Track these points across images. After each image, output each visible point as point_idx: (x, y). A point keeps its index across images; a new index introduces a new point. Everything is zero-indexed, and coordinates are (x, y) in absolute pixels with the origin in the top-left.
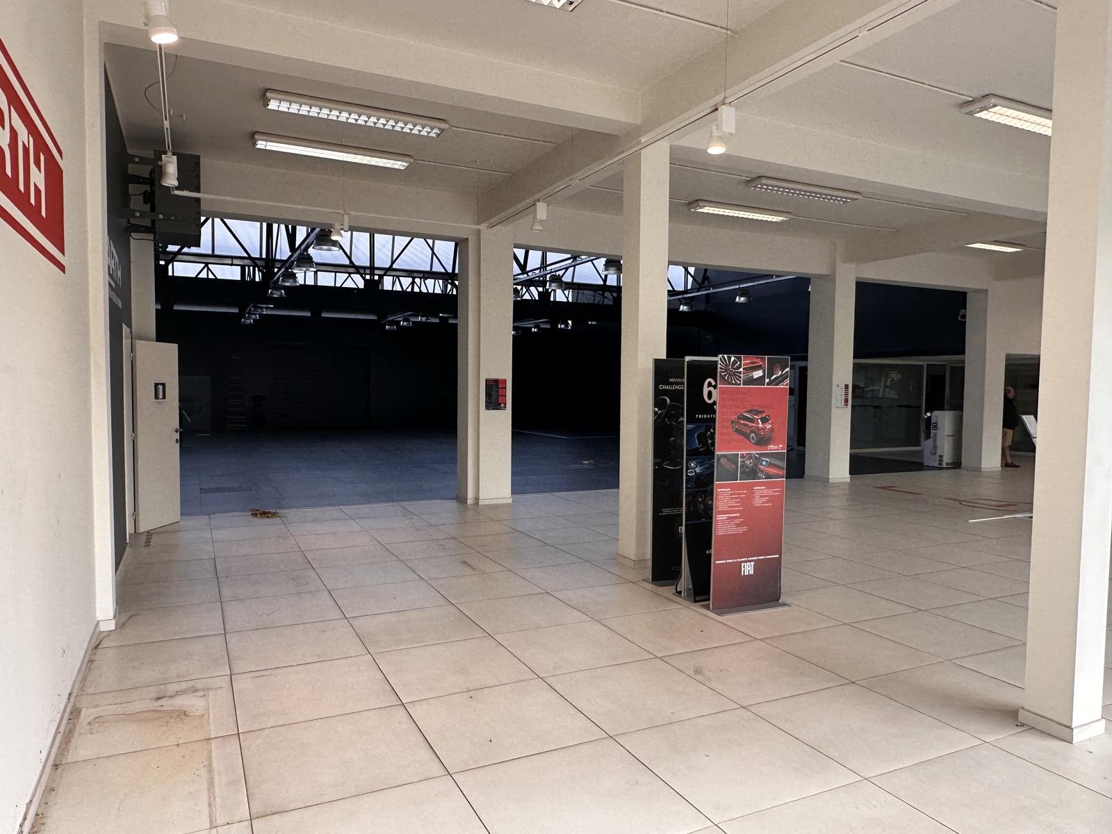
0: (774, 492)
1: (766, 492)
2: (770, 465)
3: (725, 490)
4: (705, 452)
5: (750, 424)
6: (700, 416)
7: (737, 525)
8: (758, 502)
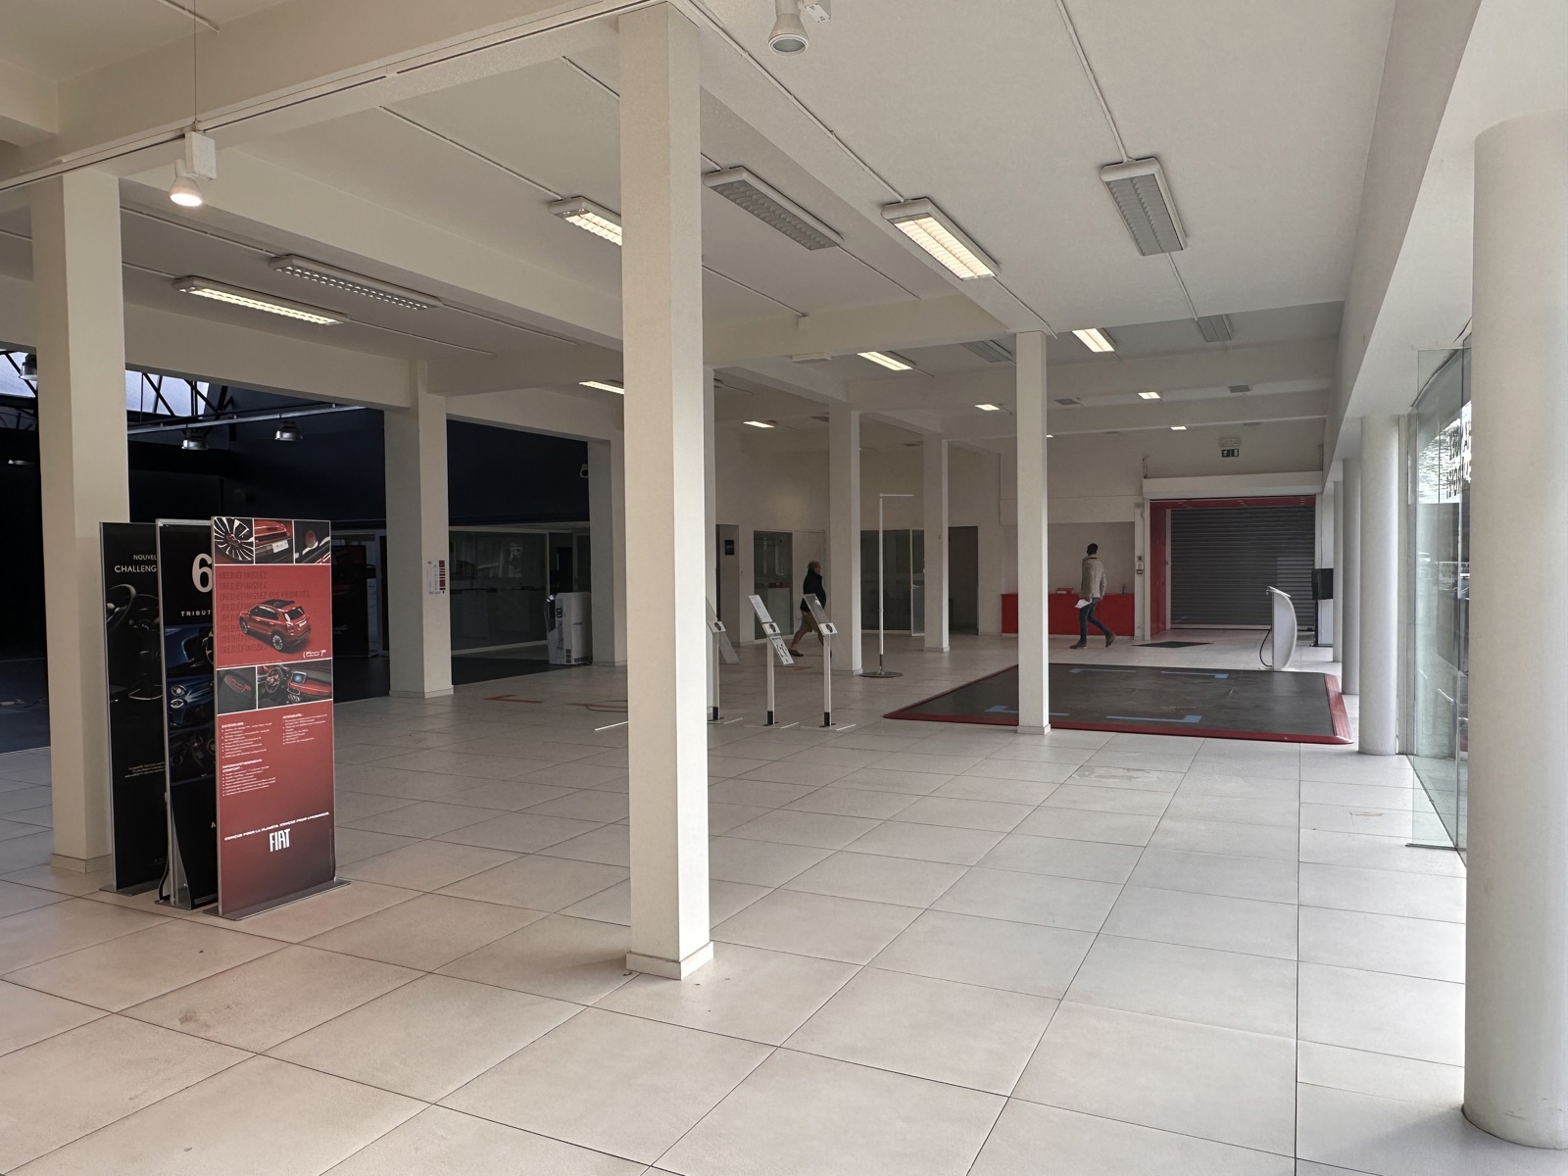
0: (317, 720)
1: (303, 722)
2: (308, 680)
3: (235, 725)
4: (198, 669)
5: (272, 622)
6: (188, 613)
7: (258, 777)
8: (291, 738)
